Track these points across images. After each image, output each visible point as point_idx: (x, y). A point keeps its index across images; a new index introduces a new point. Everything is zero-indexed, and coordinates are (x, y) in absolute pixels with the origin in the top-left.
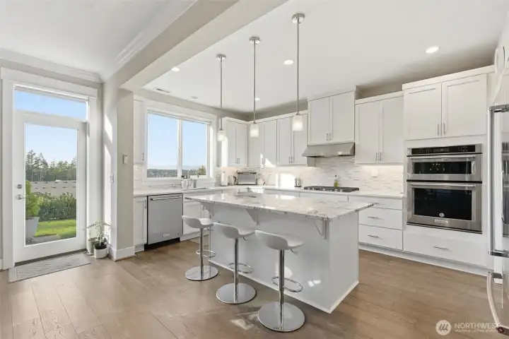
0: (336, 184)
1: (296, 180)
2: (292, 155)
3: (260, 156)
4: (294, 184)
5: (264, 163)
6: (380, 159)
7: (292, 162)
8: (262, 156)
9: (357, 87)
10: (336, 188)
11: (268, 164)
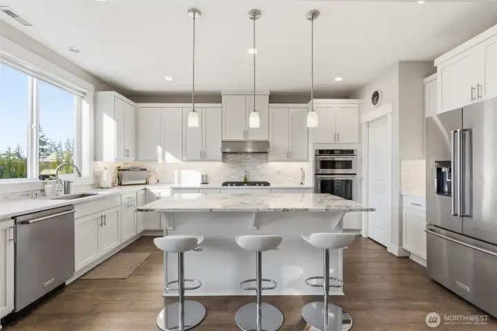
0: (246, 179)
1: (203, 176)
2: (204, 149)
3: (156, 149)
4: (200, 181)
5: (163, 158)
6: (289, 157)
7: (203, 157)
8: (160, 149)
9: (271, 92)
10: (246, 183)
11: (169, 157)
